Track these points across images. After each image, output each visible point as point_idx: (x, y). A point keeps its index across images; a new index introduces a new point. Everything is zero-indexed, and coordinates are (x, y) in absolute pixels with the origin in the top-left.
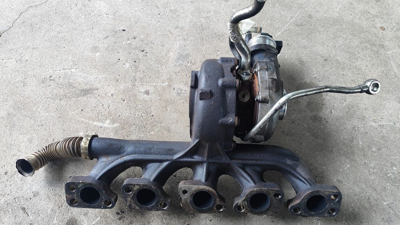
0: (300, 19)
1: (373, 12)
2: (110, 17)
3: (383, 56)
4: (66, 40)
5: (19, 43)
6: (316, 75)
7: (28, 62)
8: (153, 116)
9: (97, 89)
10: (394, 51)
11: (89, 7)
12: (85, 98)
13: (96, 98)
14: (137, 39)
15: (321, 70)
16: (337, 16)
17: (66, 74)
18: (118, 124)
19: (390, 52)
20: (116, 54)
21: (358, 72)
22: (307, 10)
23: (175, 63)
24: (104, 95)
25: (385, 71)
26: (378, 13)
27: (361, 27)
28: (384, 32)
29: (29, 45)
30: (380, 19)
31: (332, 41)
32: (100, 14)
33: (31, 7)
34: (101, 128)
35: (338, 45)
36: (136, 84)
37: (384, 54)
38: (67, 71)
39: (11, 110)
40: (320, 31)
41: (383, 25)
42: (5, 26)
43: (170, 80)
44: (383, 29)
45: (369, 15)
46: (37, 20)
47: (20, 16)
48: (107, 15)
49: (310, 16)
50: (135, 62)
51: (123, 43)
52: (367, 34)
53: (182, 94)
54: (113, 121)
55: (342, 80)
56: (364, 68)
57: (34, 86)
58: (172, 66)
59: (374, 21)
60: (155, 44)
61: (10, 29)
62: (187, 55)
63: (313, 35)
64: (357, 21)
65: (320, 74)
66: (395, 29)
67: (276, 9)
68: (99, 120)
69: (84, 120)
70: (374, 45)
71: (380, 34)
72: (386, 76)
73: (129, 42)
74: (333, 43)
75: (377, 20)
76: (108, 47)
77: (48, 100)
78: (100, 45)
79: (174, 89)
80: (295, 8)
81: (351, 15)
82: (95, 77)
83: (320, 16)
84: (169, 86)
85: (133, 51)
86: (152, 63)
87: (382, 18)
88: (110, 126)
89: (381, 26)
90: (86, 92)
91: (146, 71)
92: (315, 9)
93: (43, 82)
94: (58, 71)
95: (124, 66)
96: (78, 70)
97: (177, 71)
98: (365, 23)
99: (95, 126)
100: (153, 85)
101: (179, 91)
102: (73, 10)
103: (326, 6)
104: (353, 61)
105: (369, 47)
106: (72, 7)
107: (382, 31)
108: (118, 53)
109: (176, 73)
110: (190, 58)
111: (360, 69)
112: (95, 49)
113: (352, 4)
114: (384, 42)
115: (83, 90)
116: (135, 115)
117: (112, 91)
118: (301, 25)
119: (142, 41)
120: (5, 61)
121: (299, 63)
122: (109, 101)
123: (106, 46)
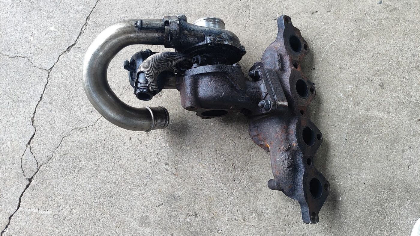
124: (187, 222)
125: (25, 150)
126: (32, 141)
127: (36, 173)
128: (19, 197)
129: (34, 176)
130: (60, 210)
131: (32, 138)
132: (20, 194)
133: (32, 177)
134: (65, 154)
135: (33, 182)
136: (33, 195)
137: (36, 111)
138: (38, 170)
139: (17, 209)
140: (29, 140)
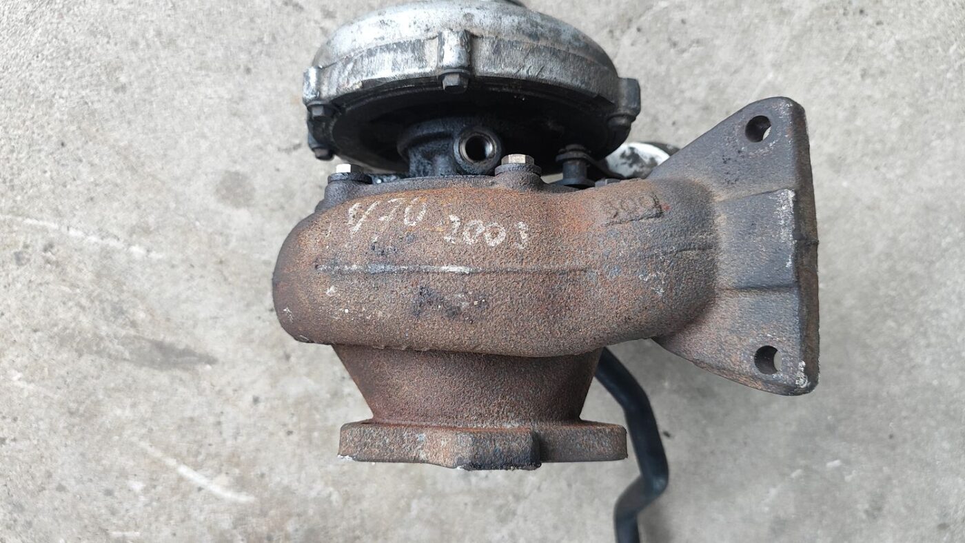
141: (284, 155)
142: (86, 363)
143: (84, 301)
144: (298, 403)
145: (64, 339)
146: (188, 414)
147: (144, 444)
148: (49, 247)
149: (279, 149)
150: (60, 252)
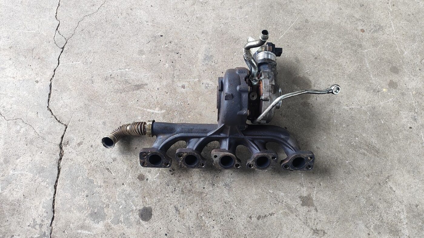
0: (299, 23)
1: (357, 16)
2: (150, 24)
3: (360, 54)
4: (118, 45)
5: (83, 48)
6: (308, 71)
7: (92, 64)
8: (189, 104)
9: (147, 85)
10: (369, 50)
11: (132, 15)
12: (138, 92)
13: (146, 91)
14: (173, 43)
15: (312, 66)
16: (328, 21)
17: (122, 73)
18: (165, 111)
19: (365, 51)
20: (158, 56)
21: (339, 68)
22: (304, 15)
23: (203, 63)
24: (152, 89)
25: (360, 66)
26: (360, 17)
27: (345, 29)
28: (363, 34)
29: (90, 50)
30: (362, 22)
31: (322, 43)
32: (142, 21)
33: (86, 16)
34: (153, 113)
35: (327, 45)
36: (175, 80)
37: (361, 52)
38: (122, 70)
39: (87, 102)
40: (313, 34)
41: (363, 27)
42: (69, 33)
43: (200, 76)
44: (363, 31)
45: (353, 18)
46: (93, 28)
47: (78, 24)
48: (147, 22)
49: (307, 21)
50: (173, 62)
51: (162, 46)
52: (350, 36)
53: (209, 88)
54: (161, 109)
55: (327, 74)
56: (344, 64)
57: (100, 83)
58: (200, 65)
59: (356, 24)
60: (186, 47)
61: (73, 36)
62: (211, 56)
63: (308, 37)
64: (343, 24)
65: (311, 70)
66: (372, 31)
67: (280, 14)
68: (151, 108)
69: (140, 108)
70: (354, 45)
71: (360, 36)
72: (360, 71)
73: (167, 46)
74: (322, 44)
75: (359, 23)
76: (151, 50)
77: (112, 93)
78: (145, 49)
79: (203, 84)
80: (295, 14)
81: (339, 19)
82: (144, 75)
83: (315, 20)
84: (199, 81)
85: (170, 54)
86: (185, 63)
87: (363, 21)
88: (159, 112)
89: (361, 28)
90: (139, 87)
91: (181, 69)
92: (311, 14)
93: (106, 80)
94: (116, 71)
95: (165, 66)
96: (130, 69)
97: (204, 69)
98: (349, 26)
99: (149, 112)
100: (187, 81)
101: (207, 85)
102: (120, 18)
103: (320, 11)
104: (337, 59)
105: (350, 47)
106: (119, 16)
107: (362, 33)
108: (159, 55)
109: (203, 71)
110: (214, 59)
111: (341, 66)
112: (141, 52)
113: (341, 9)
114: (362, 42)
115: (136, 86)
116: (176, 103)
117: (158, 86)
118: (299, 29)
119: (176, 45)
120: (74, 63)
121: (295, 61)
122: (157, 94)
123: (149, 49)
124: (167, 47)
125: (55, 34)
126: (58, 28)
127: (66, 44)
128: (57, 59)
129: (64, 46)
130: (87, 59)
131: (58, 27)
132: (58, 57)
133: (64, 47)
134: (83, 30)
135: (65, 49)
136: (67, 55)
137: (58, 12)
138: (67, 42)
139: (58, 65)
140: (56, 28)
141: (148, 44)
142: (123, 95)
143: (119, 83)
144: (166, 86)
145: (117, 91)
146: (145, 97)
147: (139, 107)
148: (111, 75)
149: (146, 44)
150: (113, 75)
